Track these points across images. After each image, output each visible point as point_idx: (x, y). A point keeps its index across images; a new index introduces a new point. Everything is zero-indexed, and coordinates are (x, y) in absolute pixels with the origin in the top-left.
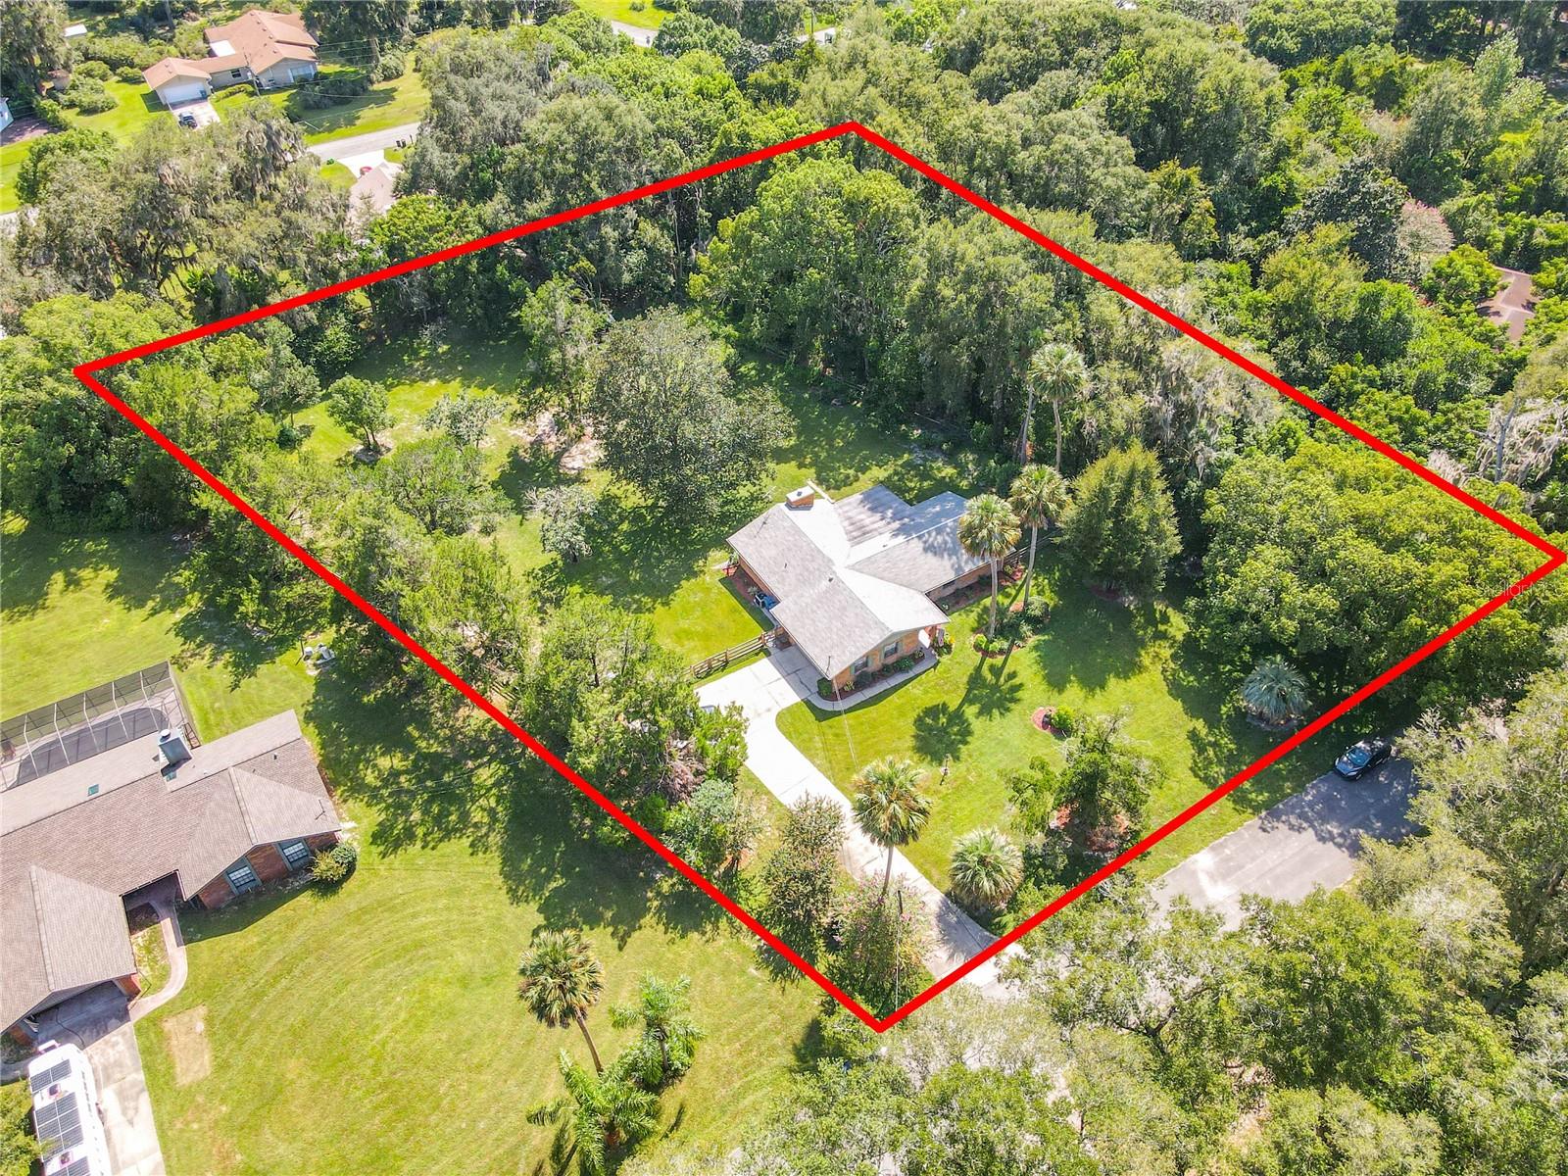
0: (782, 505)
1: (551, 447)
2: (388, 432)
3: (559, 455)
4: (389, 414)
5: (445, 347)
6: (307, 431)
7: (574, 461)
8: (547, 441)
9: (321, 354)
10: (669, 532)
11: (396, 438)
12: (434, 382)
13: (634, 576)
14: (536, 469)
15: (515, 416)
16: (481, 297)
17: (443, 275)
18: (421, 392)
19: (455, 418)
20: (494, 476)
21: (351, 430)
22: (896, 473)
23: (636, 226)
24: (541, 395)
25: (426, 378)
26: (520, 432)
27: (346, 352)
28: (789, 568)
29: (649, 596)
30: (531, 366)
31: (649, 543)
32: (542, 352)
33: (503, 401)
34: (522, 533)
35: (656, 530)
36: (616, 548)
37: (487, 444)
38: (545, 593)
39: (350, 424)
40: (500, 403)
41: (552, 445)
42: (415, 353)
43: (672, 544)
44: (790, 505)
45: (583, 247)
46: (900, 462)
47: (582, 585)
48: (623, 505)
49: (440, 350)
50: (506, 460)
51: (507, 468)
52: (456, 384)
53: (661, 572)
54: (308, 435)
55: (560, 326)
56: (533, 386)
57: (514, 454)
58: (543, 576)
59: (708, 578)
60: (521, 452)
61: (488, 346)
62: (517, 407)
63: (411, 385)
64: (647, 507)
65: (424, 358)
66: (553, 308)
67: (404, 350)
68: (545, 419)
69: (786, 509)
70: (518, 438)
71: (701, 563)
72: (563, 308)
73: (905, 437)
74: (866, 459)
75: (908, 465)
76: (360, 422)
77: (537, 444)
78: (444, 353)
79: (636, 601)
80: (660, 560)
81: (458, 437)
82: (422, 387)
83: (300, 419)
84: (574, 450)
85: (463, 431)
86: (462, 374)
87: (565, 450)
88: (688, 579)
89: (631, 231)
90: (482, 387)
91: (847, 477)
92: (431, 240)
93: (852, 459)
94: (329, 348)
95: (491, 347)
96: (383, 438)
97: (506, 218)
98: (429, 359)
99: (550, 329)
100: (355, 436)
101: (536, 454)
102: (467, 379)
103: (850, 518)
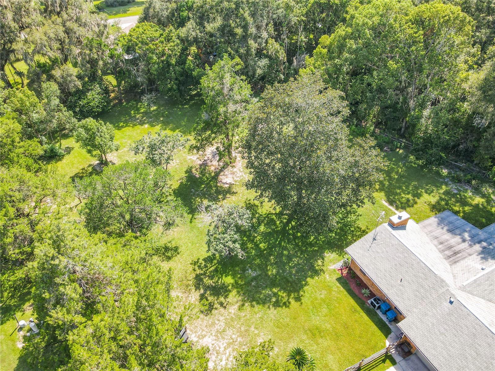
0: (386, 225)
1: (212, 168)
2: (115, 153)
3: (217, 174)
4: (115, 142)
5: (155, 108)
6: (69, 150)
7: (226, 179)
8: (210, 164)
9: (83, 106)
10: (294, 235)
11: (120, 157)
12: (146, 126)
13: (272, 271)
14: (202, 183)
15: (192, 148)
16: (176, 79)
17: (156, 66)
18: (139, 131)
19: (152, 147)
20: (176, 185)
21: (89, 152)
22: (441, 199)
23: (267, 42)
24: (209, 135)
25: (142, 123)
26: (194, 158)
27: (98, 106)
28: (404, 282)
29: (285, 290)
30: (204, 116)
31: (280, 243)
32: (213, 108)
33: (186, 138)
34: (192, 228)
35: (284, 232)
36: (257, 246)
37: (173, 166)
38: (207, 281)
39: (89, 148)
40: (182, 139)
41: (214, 165)
42: (138, 110)
43: (297, 245)
44: (392, 225)
45: (237, 51)
46: (442, 191)
47: (234, 276)
48: (260, 211)
49: (152, 109)
50: (184, 175)
51: (184, 181)
52: (158, 128)
53: (291, 268)
54: (69, 153)
55: (225, 91)
56: (204, 129)
57: (189, 171)
58: (206, 266)
59: (327, 276)
60: (194, 170)
61: (178, 108)
62: (194, 142)
63: (133, 127)
64: (276, 214)
65: (142, 113)
66: (222, 78)
67: (132, 108)
68: (210, 150)
69: (389, 228)
70: (192, 161)
71: (320, 262)
72: (228, 79)
73: (438, 174)
74: (416, 188)
75: (447, 193)
76: (94, 146)
77: (204, 165)
78: (154, 111)
79: (275, 295)
80: (289, 258)
81: (153, 161)
82: (139, 128)
83: (65, 143)
84: (226, 172)
85: (157, 157)
86: (163, 122)
87: (221, 171)
88: (312, 277)
89: (264, 44)
90: (173, 130)
91: (408, 200)
92: (151, 45)
93: (407, 187)
94: (88, 103)
95: (180, 109)
96: (110, 157)
97: (194, 34)
98: (145, 113)
99: (219, 93)
100: (92, 156)
101: (203, 173)
102: (165, 124)
103: (436, 238)
